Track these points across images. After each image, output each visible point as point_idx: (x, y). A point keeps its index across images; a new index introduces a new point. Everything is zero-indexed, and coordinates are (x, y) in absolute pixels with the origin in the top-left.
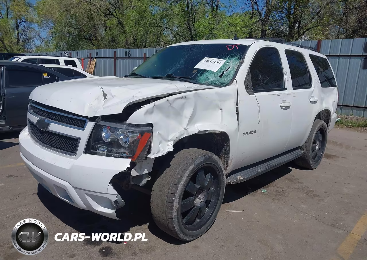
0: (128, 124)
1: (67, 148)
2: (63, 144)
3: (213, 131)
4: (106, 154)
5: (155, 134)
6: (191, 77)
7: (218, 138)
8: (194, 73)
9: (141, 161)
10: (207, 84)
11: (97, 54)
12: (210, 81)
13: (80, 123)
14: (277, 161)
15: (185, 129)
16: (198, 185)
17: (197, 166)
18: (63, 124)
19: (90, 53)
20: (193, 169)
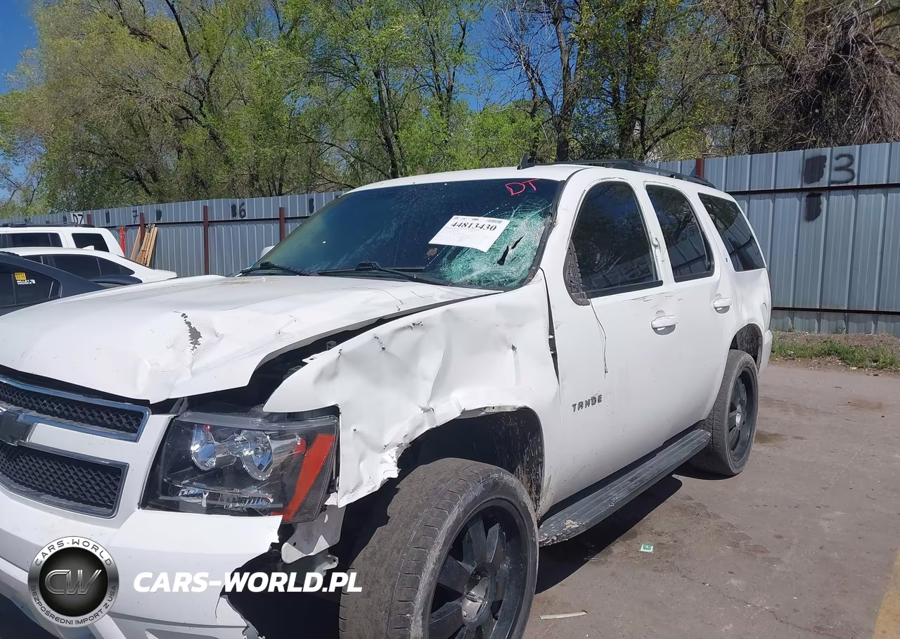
0: (266, 414)
1: (88, 495)
2: (75, 483)
3: (500, 407)
4: (204, 505)
5: (345, 436)
6: (423, 268)
7: (510, 424)
8: (432, 257)
9: (308, 520)
10: (470, 284)
11: (159, 214)
12: (475, 275)
13: (124, 421)
14: (652, 467)
15: (426, 410)
16: (468, 562)
17: (465, 511)
18: (75, 424)
19: (142, 214)
20: (457, 521)
